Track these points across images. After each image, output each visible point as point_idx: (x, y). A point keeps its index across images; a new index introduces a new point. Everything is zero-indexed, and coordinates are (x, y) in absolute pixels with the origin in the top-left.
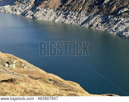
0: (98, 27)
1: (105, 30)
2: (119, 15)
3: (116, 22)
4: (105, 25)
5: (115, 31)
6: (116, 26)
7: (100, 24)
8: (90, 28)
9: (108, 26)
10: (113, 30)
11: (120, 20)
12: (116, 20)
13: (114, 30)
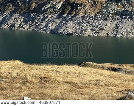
0: (22, 27)
1: (33, 30)
2: (43, 12)
3: (43, 19)
4: (30, 24)
5: (47, 30)
6: (44, 24)
7: (23, 23)
8: (12, 29)
9: (34, 25)
10: (42, 29)
11: (47, 17)
12: (42, 17)
13: (44, 28)
